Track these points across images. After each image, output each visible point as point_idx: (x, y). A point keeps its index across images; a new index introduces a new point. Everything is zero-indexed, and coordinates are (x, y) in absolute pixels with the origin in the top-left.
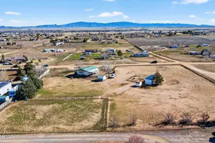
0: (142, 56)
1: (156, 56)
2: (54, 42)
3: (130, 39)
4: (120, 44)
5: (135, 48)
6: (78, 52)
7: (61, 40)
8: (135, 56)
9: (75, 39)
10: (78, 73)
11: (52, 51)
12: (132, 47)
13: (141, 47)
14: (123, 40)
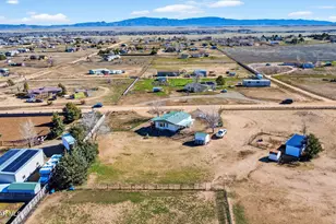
0: (259, 86)
1: (284, 87)
2: (104, 55)
3: (226, 49)
4: (212, 58)
5: (241, 68)
6: (147, 75)
7: (116, 52)
8: (247, 85)
9: (138, 49)
10: (157, 126)
11: (103, 72)
12: (235, 65)
13: (249, 66)
14: (215, 51)
